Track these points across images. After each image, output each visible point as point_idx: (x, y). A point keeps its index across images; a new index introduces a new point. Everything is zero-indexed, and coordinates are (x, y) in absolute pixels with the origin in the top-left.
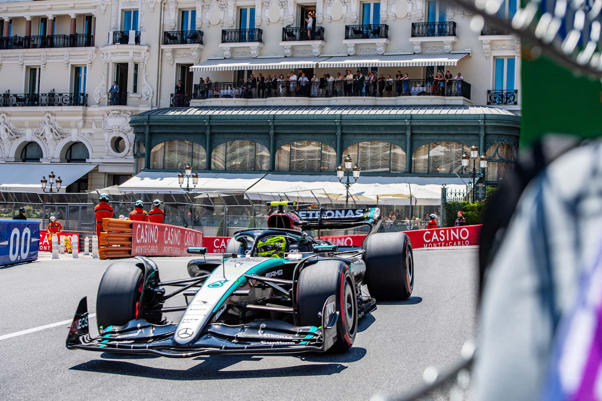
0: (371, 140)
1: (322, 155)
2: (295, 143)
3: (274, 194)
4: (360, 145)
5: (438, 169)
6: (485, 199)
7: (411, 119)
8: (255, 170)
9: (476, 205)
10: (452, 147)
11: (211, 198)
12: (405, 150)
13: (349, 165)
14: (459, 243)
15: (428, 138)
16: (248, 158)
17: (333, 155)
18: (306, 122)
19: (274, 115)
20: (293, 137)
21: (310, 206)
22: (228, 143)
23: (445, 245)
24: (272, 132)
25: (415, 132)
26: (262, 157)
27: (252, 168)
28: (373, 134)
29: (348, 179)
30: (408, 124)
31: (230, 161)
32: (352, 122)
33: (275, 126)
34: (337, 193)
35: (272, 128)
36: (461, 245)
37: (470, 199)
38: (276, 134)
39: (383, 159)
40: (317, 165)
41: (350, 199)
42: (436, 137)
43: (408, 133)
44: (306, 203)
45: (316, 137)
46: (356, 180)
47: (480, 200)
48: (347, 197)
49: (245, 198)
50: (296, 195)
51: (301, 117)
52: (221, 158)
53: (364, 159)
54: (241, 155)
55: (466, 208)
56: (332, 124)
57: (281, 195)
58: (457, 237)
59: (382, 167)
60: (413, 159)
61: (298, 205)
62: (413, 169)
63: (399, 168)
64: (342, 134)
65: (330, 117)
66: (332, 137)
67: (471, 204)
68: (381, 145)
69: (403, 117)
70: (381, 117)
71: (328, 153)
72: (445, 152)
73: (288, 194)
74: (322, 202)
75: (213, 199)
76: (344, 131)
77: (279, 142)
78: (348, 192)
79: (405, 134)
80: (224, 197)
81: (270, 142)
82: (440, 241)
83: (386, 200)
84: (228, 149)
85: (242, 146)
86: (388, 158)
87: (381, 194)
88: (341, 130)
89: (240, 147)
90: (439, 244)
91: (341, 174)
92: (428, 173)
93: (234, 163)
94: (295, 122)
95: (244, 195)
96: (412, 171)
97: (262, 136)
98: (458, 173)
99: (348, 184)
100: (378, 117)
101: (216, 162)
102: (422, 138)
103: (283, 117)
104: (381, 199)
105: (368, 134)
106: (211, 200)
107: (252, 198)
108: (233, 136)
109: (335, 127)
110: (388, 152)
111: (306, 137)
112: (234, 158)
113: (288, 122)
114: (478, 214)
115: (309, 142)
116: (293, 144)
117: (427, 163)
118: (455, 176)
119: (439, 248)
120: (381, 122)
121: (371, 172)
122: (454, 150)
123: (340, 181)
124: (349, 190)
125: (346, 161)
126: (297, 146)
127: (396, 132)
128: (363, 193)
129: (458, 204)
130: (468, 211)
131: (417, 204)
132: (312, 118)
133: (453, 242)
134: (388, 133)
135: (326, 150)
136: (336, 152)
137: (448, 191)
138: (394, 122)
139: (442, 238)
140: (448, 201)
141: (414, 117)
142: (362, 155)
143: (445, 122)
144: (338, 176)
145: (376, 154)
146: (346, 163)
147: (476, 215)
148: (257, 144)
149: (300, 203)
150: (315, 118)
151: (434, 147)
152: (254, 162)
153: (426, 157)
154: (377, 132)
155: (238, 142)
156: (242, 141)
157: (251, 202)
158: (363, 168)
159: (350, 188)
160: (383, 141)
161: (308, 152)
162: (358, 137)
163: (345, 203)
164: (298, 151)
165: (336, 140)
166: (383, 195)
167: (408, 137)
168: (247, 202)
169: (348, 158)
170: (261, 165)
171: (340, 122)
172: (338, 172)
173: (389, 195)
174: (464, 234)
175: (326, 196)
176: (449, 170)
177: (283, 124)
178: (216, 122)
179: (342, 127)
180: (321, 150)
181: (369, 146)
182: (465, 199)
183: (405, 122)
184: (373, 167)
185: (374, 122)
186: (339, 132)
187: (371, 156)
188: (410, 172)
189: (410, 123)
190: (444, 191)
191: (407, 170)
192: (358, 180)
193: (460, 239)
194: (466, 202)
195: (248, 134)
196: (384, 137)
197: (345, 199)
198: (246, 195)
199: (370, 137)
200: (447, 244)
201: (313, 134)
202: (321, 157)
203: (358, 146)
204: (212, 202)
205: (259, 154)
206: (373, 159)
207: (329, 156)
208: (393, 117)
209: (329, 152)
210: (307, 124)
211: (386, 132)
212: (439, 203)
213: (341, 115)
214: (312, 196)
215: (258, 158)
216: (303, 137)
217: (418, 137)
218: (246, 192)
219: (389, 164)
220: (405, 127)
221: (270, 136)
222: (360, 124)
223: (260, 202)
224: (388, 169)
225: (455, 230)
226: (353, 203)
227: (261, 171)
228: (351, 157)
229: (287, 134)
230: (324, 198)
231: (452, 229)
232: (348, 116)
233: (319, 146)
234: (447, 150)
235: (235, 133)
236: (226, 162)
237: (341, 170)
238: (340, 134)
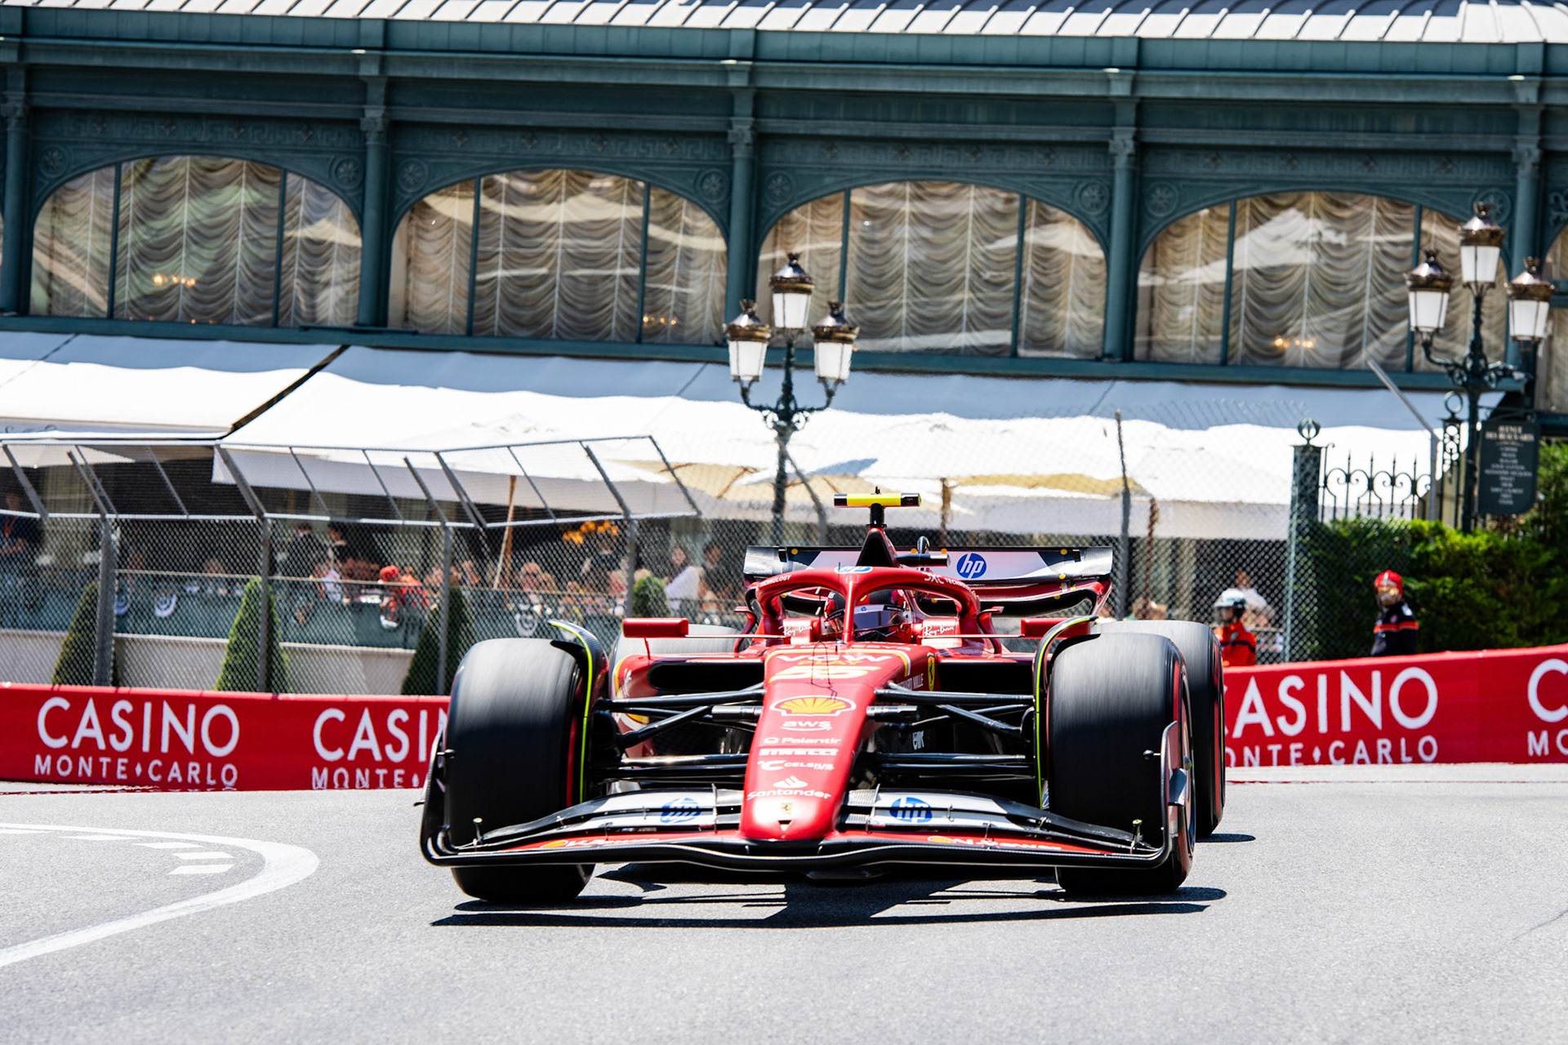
0: (918, 177)
1: (648, 252)
2: (503, 179)
3: (378, 459)
4: (859, 198)
5: (1279, 342)
6: (1533, 513)
7: (1139, 65)
8: (275, 323)
9: (1480, 540)
10: (1355, 225)
11: (28, 471)
12: (1101, 235)
13: (792, 312)
14: (1384, 746)
15: (1227, 168)
16: (239, 253)
17: (710, 253)
18: (563, 67)
19: (387, 23)
20: (493, 145)
21: (576, 527)
22: (129, 167)
23: (1306, 759)
24: (374, 114)
25: (1155, 135)
26: (318, 250)
27: (256, 309)
28: (929, 143)
29: (788, 387)
30: (1120, 89)
31: (135, 268)
32: (817, 74)
33: (393, 85)
34: (724, 463)
35: (377, 93)
36: (1397, 760)
37: (1448, 508)
38: (395, 129)
39: (980, 283)
40: (618, 304)
41: (795, 496)
42: (1272, 168)
43: (1123, 142)
44: (559, 513)
45: (615, 149)
46: (830, 394)
47: (1503, 517)
48: (781, 483)
49: (221, 474)
50: (502, 464)
51: (536, 41)
52: (89, 247)
53: (877, 283)
54: (201, 235)
55: (1425, 556)
56: (706, 81)
57: (418, 461)
58: (1374, 713)
59: (973, 325)
60: (1144, 280)
61: (509, 523)
62: (1140, 338)
63: (1067, 333)
64: (762, 140)
65: (695, 46)
66: (703, 152)
67: (1456, 538)
68: (970, 202)
69: (1097, 53)
70: (976, 52)
71: (680, 240)
72: (1320, 247)
73: (453, 461)
74: (641, 511)
75: (37, 475)
76: (772, 125)
77: (411, 172)
78: (783, 457)
79: (1101, 147)
80: (99, 469)
81: (362, 170)
82: (1279, 737)
83: (989, 507)
84: (131, 199)
85: (203, 186)
86: (1012, 275)
87: (966, 471)
88: (755, 114)
89: (195, 193)
90: (1275, 748)
91: (747, 358)
92: (1224, 361)
93: (158, 279)
94: (502, 65)
95: (209, 463)
96: (1139, 351)
97: (323, 138)
98: (1384, 367)
99: (786, 415)
100: (959, 50)
101: (61, 271)
102: (1198, 168)
103: (440, 39)
104: (966, 501)
105: (904, 144)
106: (24, 480)
107: (256, 477)
108: (154, 133)
109: (724, 99)
110: (1011, 241)
111: (561, 147)
112: (158, 252)
113: (466, 64)
114: (1494, 593)
115: (581, 174)
116: (490, 185)
117: (1219, 310)
118: (1366, 383)
119: (1275, 772)
120: (970, 77)
121: (914, 354)
122: (1370, 238)
123: (745, 393)
124: (790, 448)
125: (780, 286)
126: (515, 198)
127: (1054, 137)
128: (867, 463)
129: (1385, 533)
130: (1439, 573)
131: (1163, 531)
132: (598, 43)
133: (1350, 740)
134: (1014, 136)
135: (670, 222)
136: (727, 236)
137: (1332, 465)
138: (1045, 79)
139: (1292, 718)
140: (1327, 520)
141: (1153, 55)
142: (866, 259)
143: (1322, 84)
144: (733, 370)
145: (939, 254)
146: (778, 298)
147: (1480, 597)
148: (292, 179)
149: (521, 513)
150: (617, 43)
151: (1258, 220)
152: (273, 275)
153: (1216, 273)
154: (953, 131)
155: (182, 165)
156: (207, 162)
157: (251, 500)
158: (873, 329)
159: (794, 436)
160: (982, 180)
161: (573, 229)
162: (847, 157)
163: (768, 516)
164: (516, 227)
165: (729, 171)
166: (975, 480)
167: (1121, 162)
168: (231, 498)
169: (788, 273)
170: (311, 295)
171: (753, 74)
172: (732, 345)
173: (1009, 480)
174: (1413, 698)
175: (666, 479)
176: (1338, 350)
177: (435, 74)
178: (59, 49)
179: (760, 99)
180: (646, 221)
181: (907, 207)
182: (1422, 509)
183: (1107, 80)
184: (923, 326)
185: (937, 77)
186: (742, 128)
187: (914, 264)
188: (1127, 356)
189: (1135, 84)
190: (1308, 461)
191: (1110, 346)
192: (840, 391)
193: (1391, 728)
194: (1426, 525)
195: (240, 121)
196: (989, 161)
197: (769, 496)
198: (227, 460)
199: (915, 160)
200: (1317, 754)
201: (602, 133)
202: (644, 265)
203: (848, 204)
204: (32, 494)
205: (301, 233)
206: (928, 280)
207: (688, 255)
208: (1042, 53)
209: (688, 231)
210: (569, 77)
211: (1004, 133)
212: (1280, 529)
213: (757, 33)
214: (590, 473)
215: (295, 262)
216: (545, 147)
217: (1175, 165)
218: (224, 444)
219: (1009, 308)
220: (1103, 109)
221: (362, 137)
222: (861, 85)
223: (302, 500)
224: (1004, 337)
225: (1362, 680)
226: (814, 518)
227: (310, 331)
228: (804, 263)
229: (462, 129)
230: (655, 487)
231: (1350, 671)
232: (796, 43)
233: (633, 201)
234: (1330, 236)
235: (170, 117)
236: (114, 273)
237: (748, 335)
238: (748, 137)
